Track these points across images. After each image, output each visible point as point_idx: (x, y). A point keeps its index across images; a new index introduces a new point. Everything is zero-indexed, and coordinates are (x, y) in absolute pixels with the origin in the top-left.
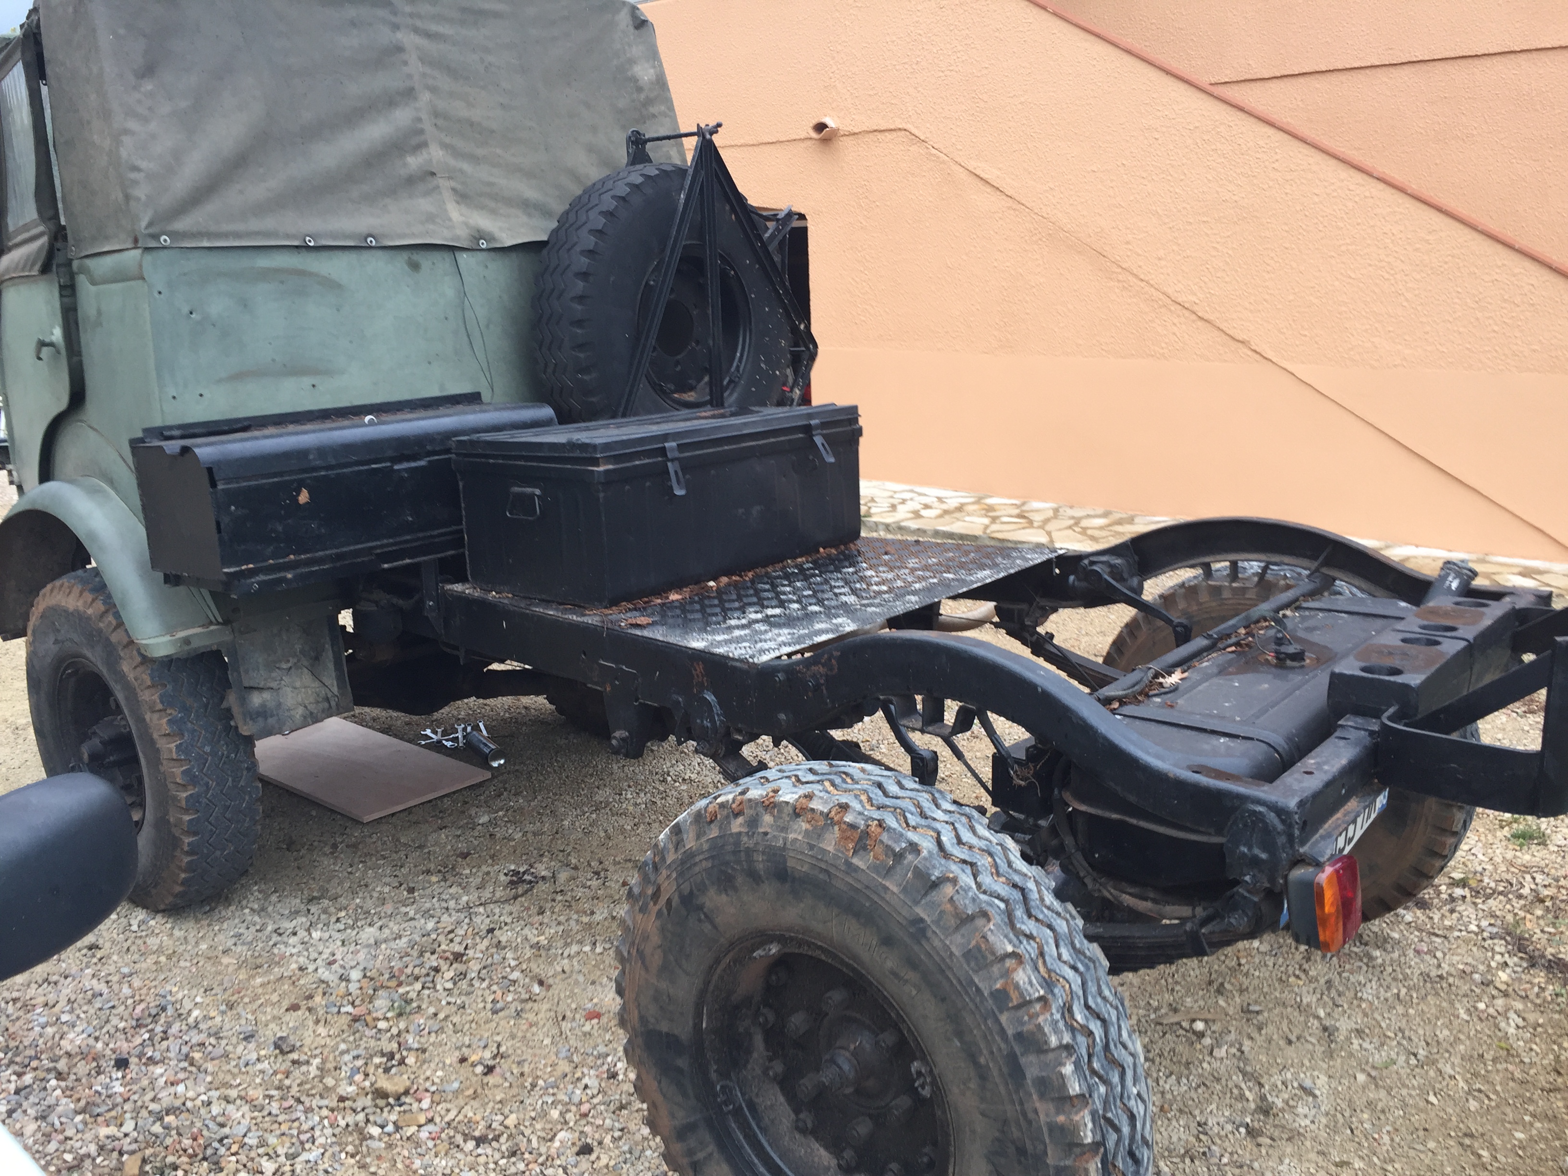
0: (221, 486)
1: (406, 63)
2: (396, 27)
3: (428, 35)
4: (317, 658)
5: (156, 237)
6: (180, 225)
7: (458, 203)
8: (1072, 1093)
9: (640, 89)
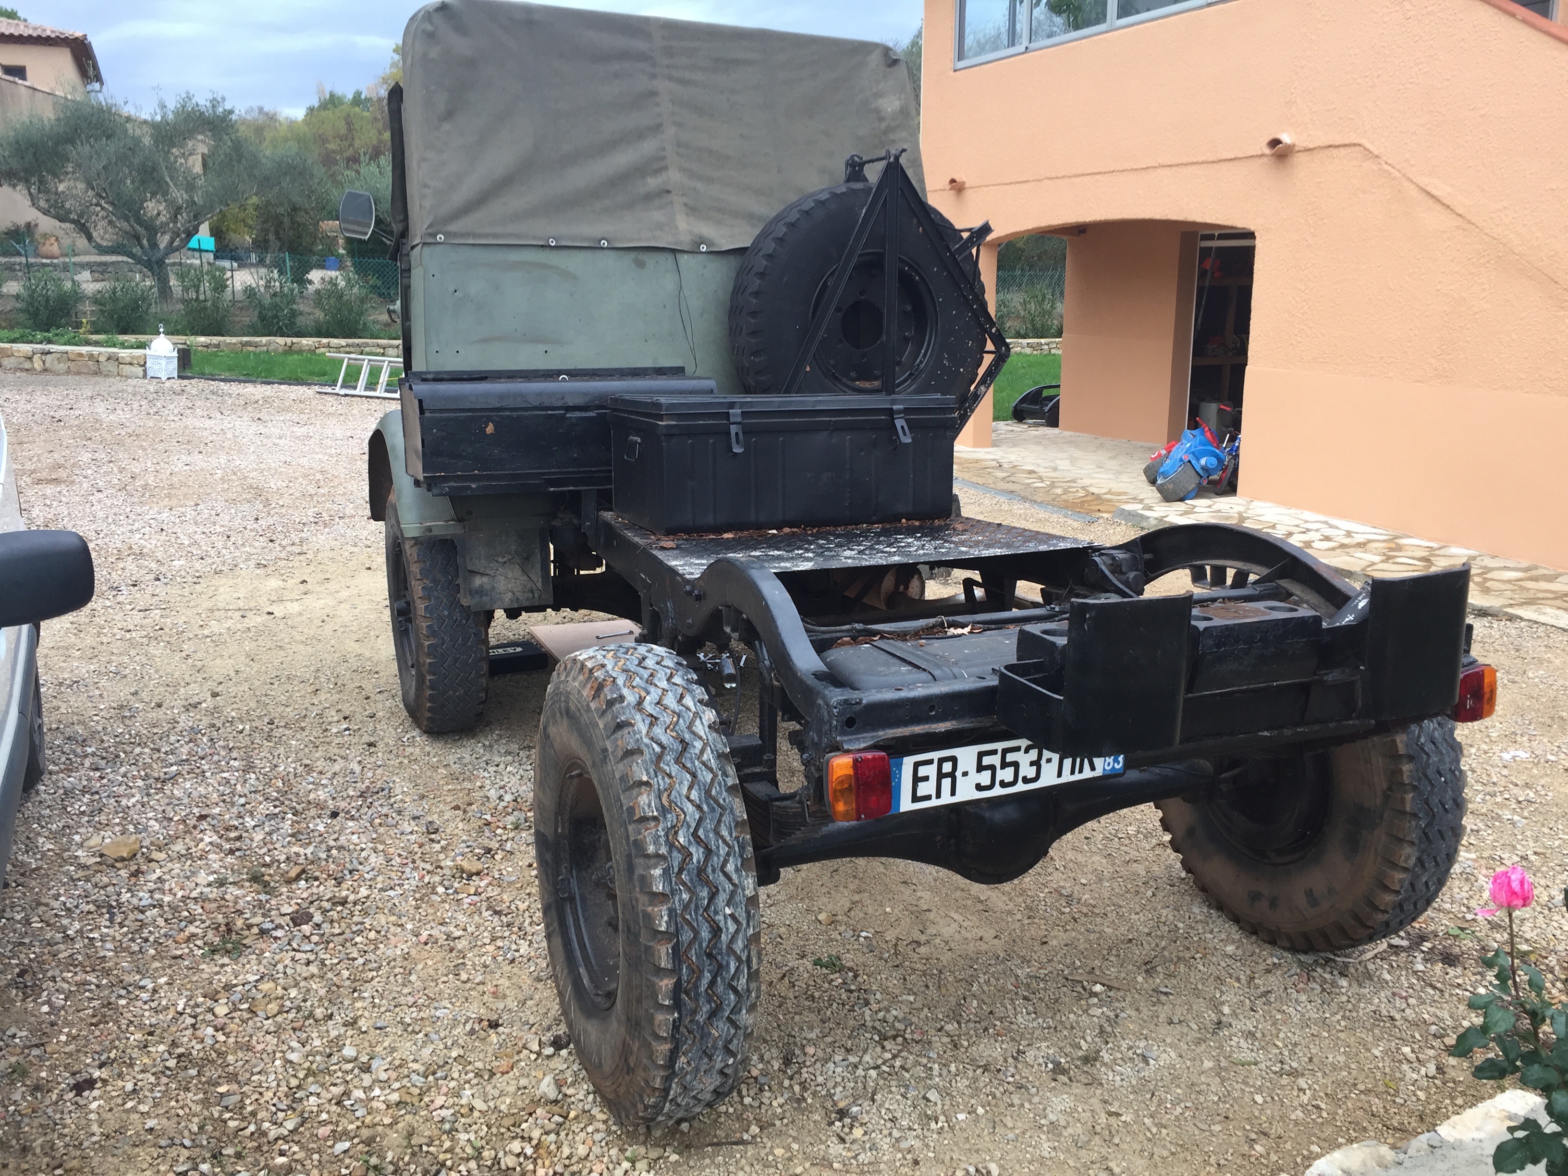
0: (427, 414)
1: (658, 105)
2: (653, 76)
3: (682, 82)
4: (527, 559)
5: (434, 235)
6: (453, 227)
7: (687, 215)
8: (654, 889)
9: (881, 119)
